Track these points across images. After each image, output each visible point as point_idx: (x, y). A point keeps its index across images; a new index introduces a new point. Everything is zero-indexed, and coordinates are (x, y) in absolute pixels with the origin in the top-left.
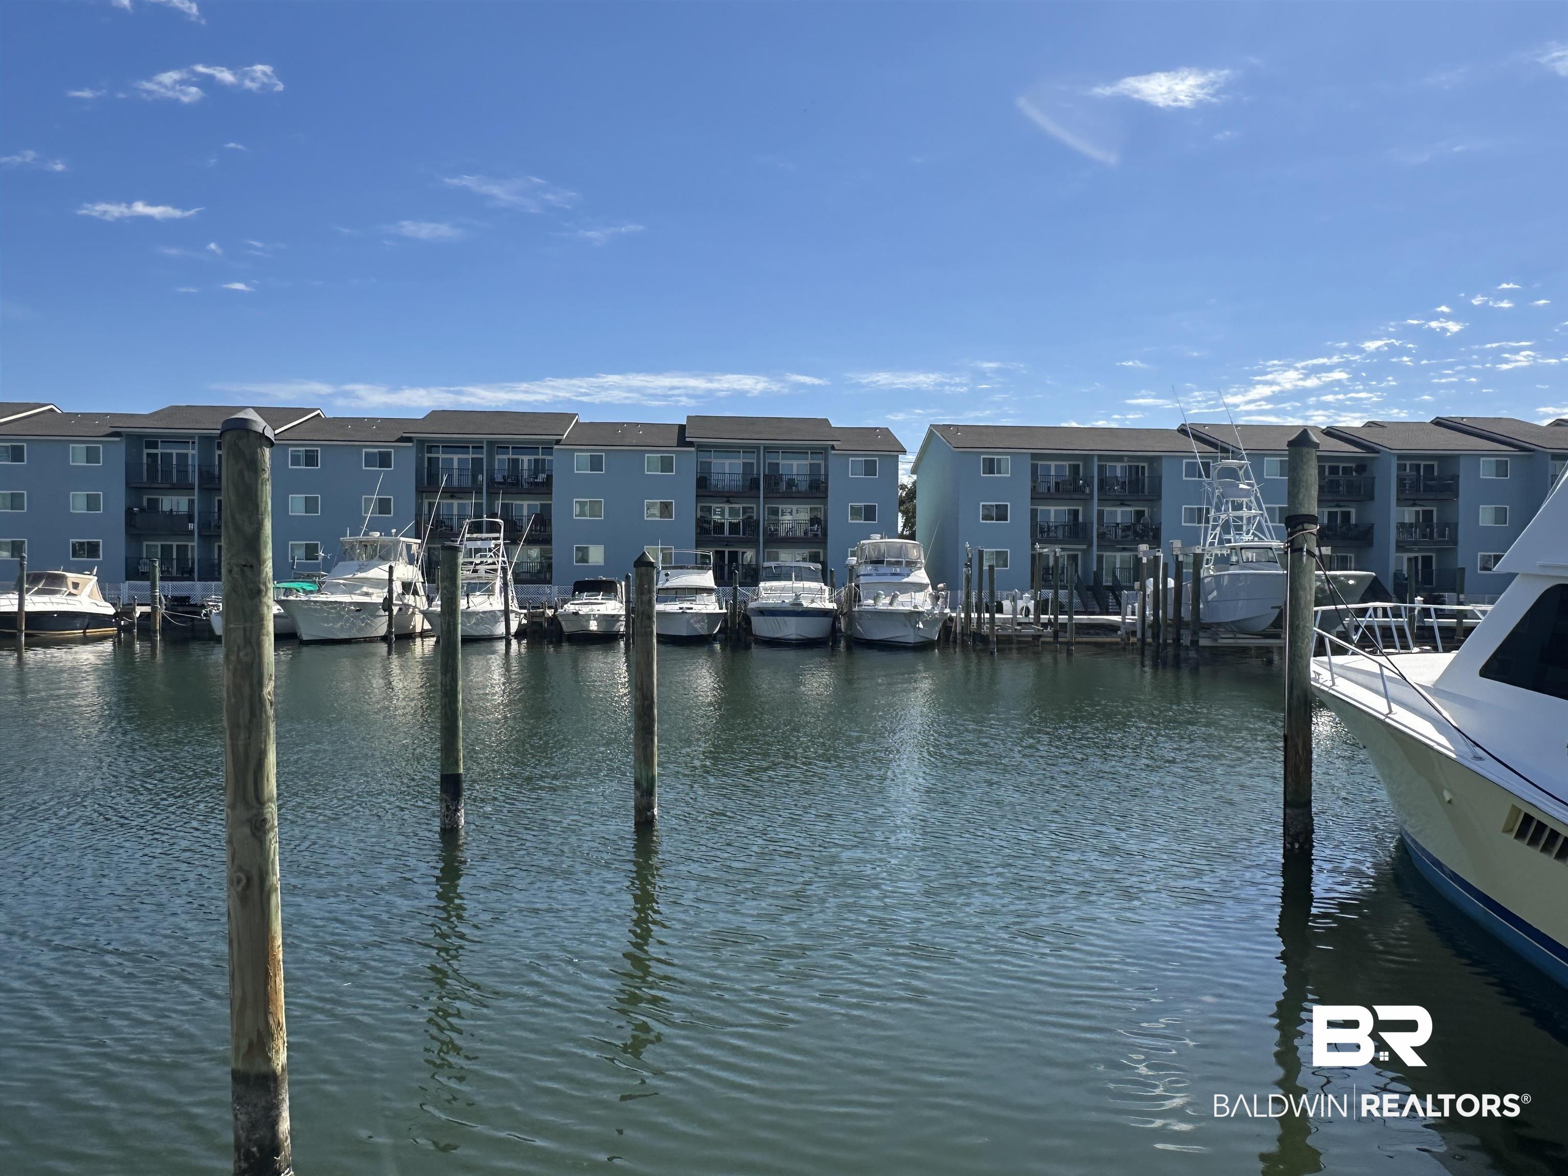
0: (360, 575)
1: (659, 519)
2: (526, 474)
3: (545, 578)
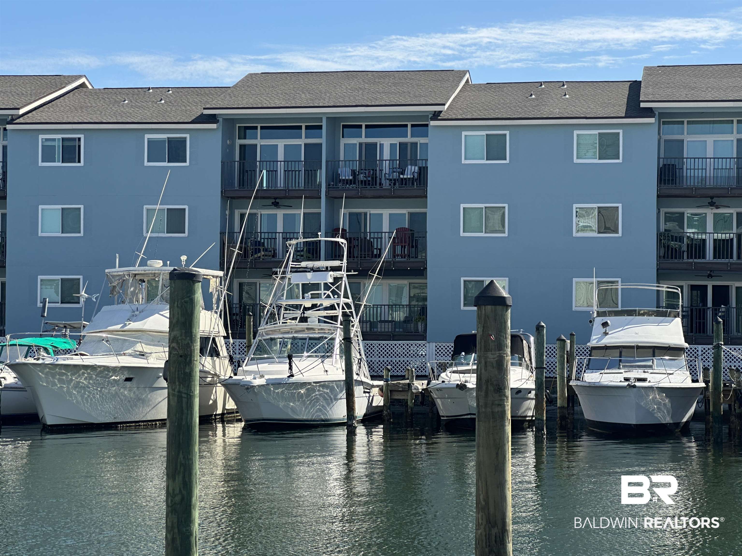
0: (133, 325)
1: (595, 235)
2: (386, 166)
3: (417, 331)
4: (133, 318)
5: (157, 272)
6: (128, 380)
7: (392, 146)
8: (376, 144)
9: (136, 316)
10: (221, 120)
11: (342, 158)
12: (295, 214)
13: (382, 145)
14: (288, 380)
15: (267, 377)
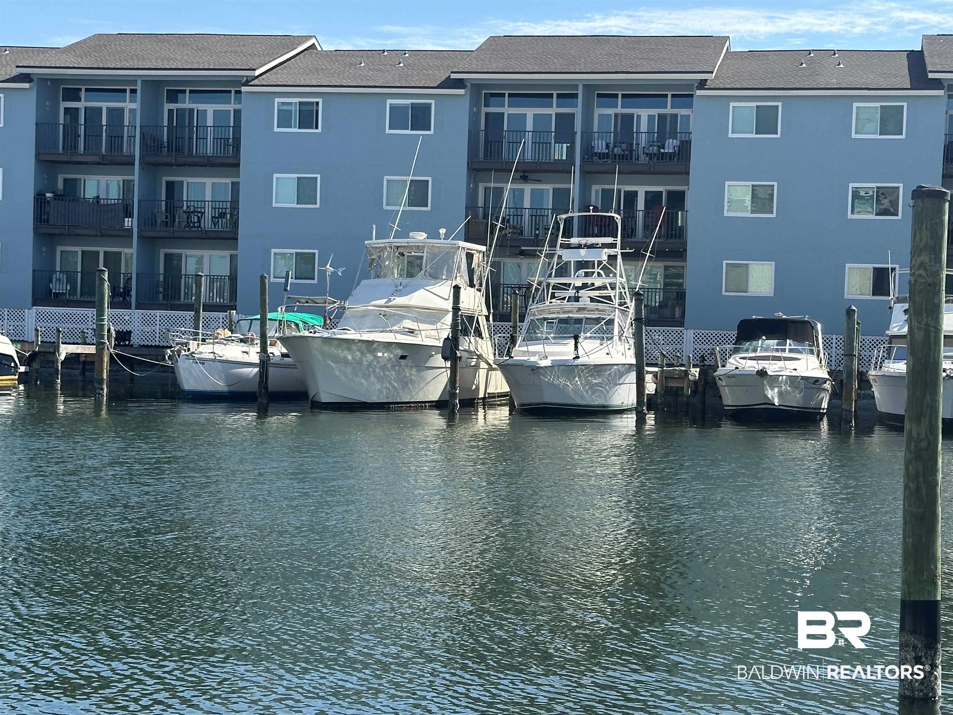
2: (644, 141)
3: (673, 316)
4: (399, 291)
5: (421, 244)
6: (403, 357)
7: (651, 118)
8: (632, 115)
9: (400, 291)
10: (469, 85)
11: (596, 129)
12: (543, 189)
13: (639, 117)
14: (574, 362)
15: (551, 358)
